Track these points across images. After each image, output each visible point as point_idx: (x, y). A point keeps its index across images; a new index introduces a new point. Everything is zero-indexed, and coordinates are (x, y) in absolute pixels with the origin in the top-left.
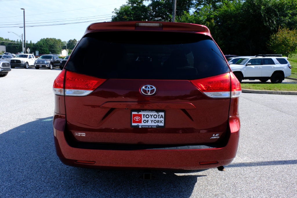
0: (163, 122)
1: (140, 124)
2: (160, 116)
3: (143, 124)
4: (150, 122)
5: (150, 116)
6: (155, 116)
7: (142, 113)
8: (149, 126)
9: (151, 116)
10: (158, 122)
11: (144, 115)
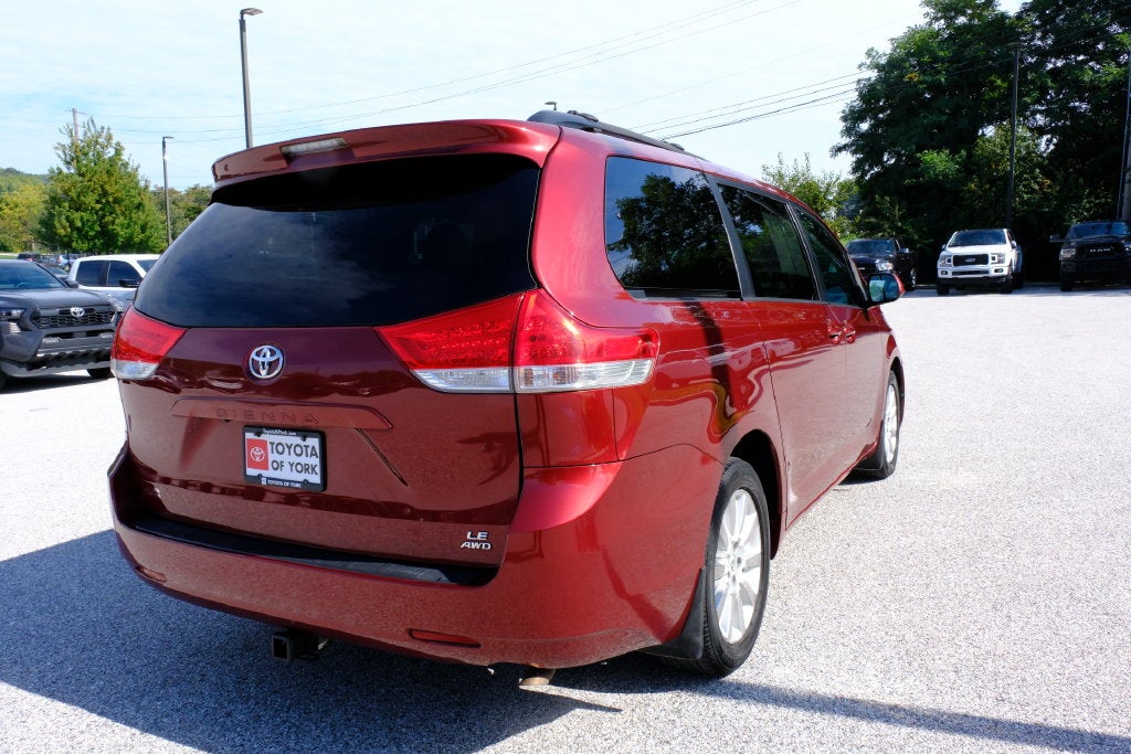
0: (318, 469)
1: (264, 473)
2: (309, 450)
3: (270, 473)
4: (287, 467)
5: (287, 450)
6: (298, 450)
7: (267, 437)
8: (283, 481)
9: (289, 448)
10: (306, 468)
11: (272, 443)
